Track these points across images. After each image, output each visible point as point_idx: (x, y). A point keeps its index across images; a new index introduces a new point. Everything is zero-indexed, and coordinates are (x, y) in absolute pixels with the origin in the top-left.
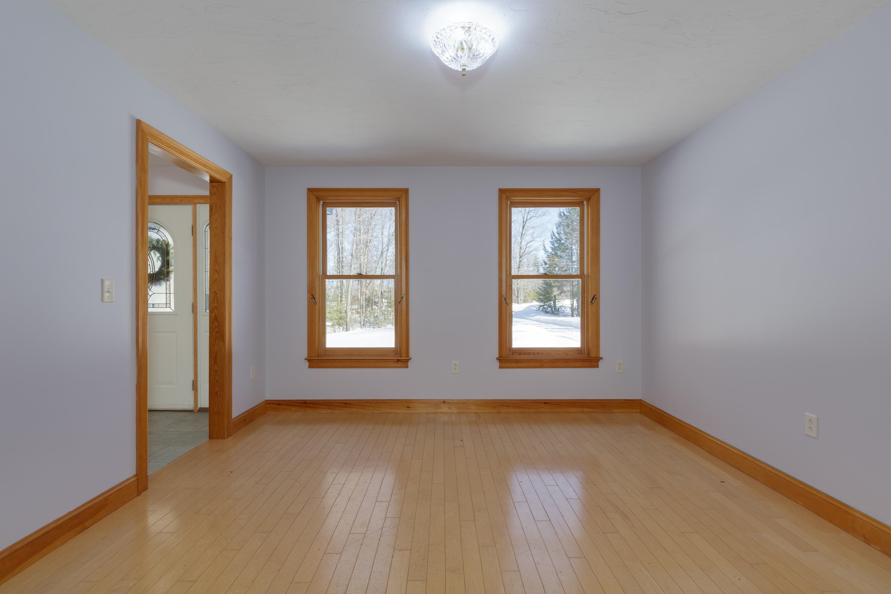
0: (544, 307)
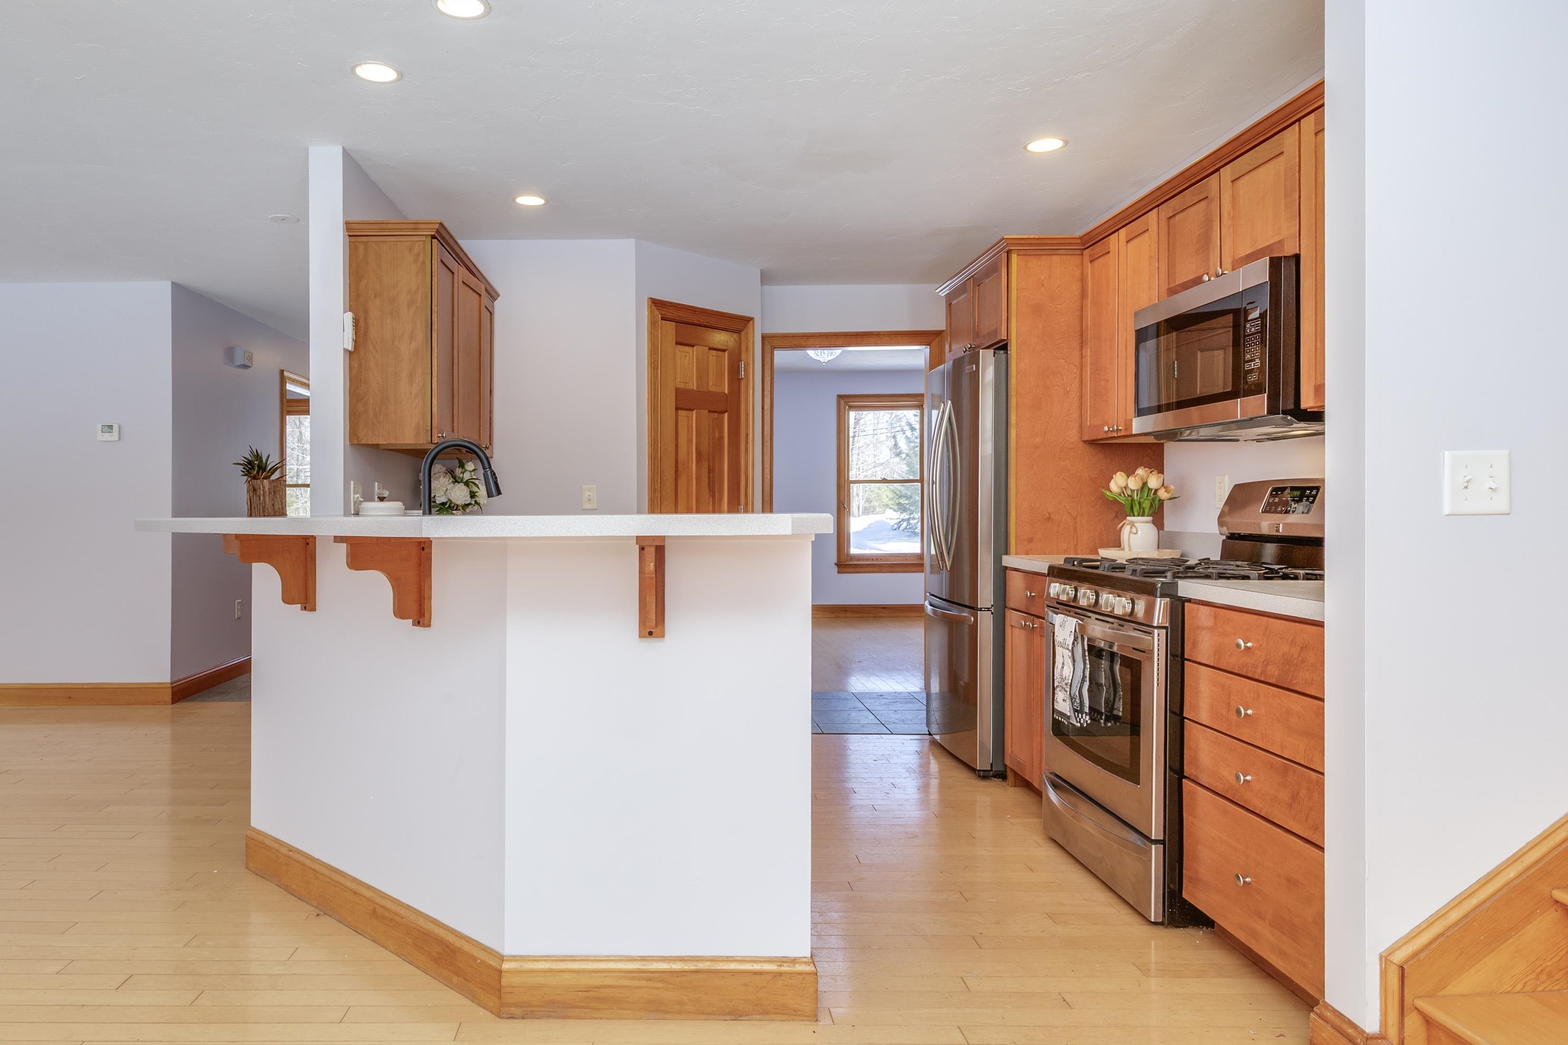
0: (910, 524)
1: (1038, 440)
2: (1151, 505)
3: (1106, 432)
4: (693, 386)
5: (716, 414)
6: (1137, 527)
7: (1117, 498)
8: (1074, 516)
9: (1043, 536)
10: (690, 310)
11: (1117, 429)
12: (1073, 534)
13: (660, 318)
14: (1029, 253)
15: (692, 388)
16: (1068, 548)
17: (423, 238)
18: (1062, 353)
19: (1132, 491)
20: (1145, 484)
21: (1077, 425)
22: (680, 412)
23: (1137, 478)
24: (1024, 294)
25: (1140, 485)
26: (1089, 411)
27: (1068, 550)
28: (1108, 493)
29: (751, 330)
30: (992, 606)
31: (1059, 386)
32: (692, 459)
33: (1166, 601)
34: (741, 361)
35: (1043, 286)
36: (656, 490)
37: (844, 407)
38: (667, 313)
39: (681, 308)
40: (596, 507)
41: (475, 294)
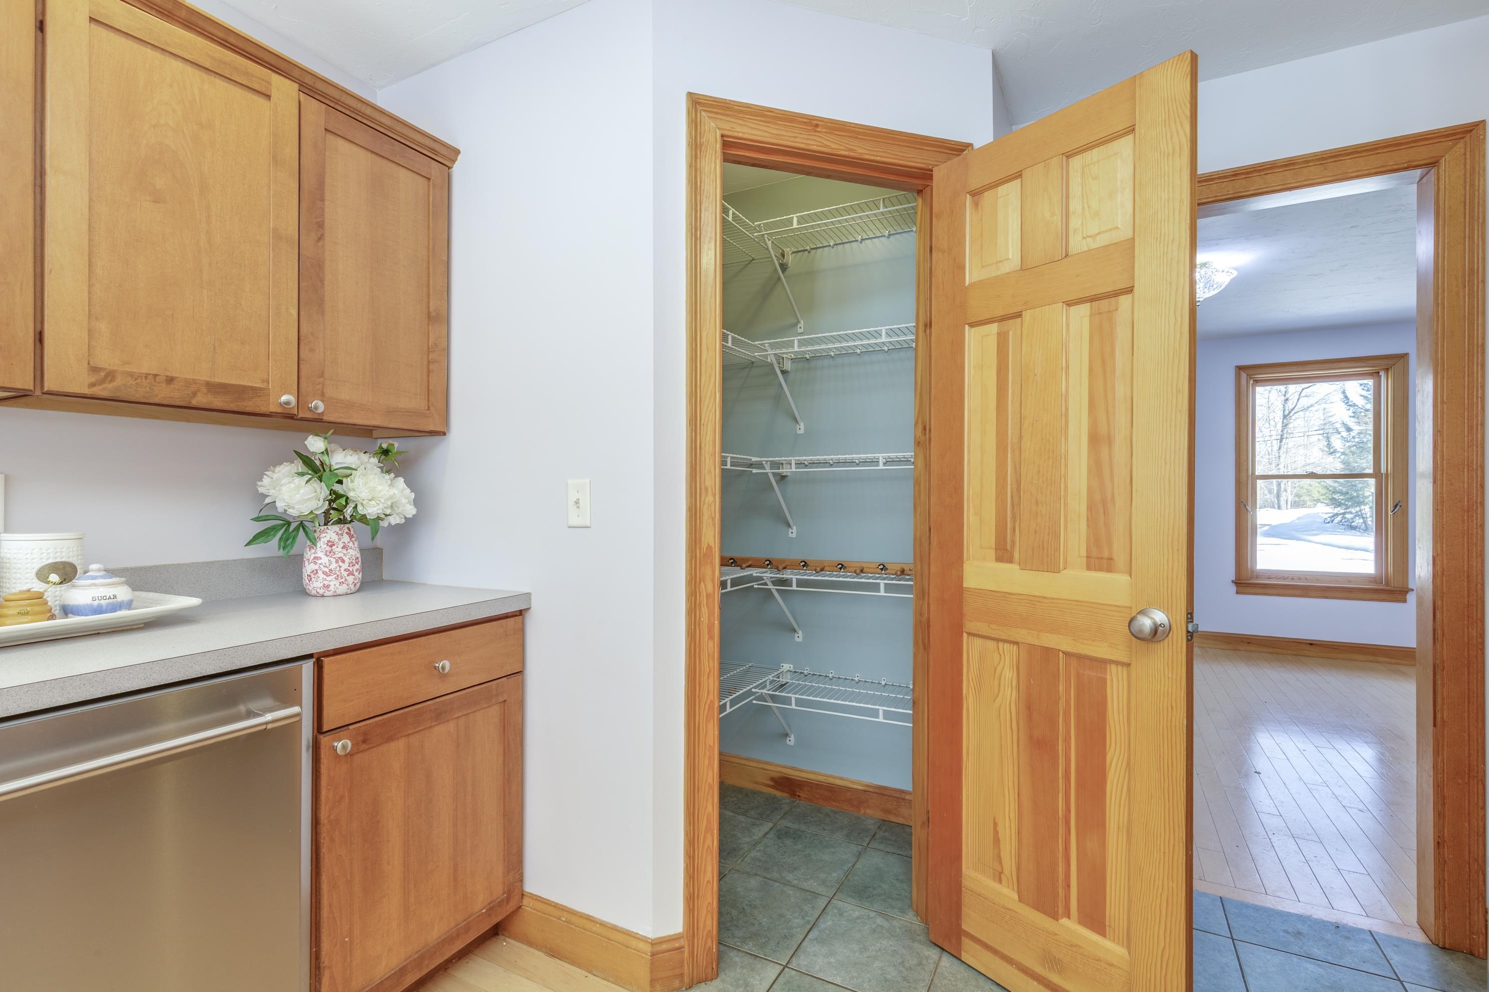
0: (1345, 518)
36: (706, 489)
37: (1248, 383)
38: (738, 128)
39: (776, 118)
40: (589, 525)
41: (226, 85)
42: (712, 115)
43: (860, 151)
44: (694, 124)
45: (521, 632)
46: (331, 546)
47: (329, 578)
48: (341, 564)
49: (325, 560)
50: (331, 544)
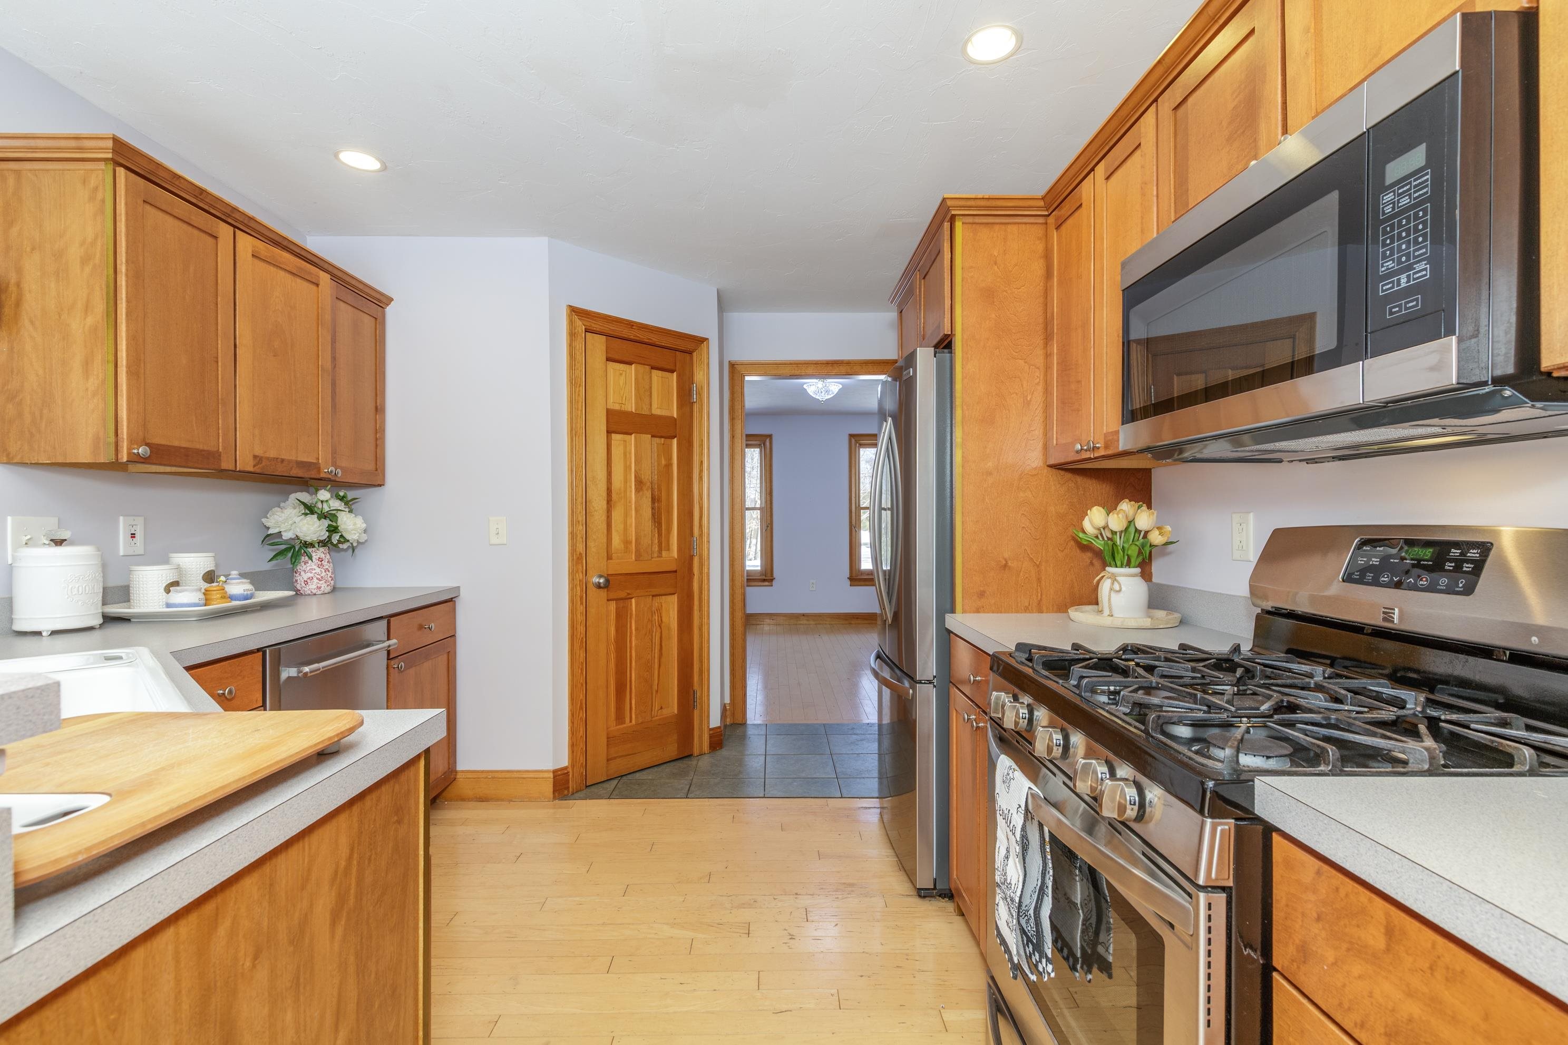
1: (990, 464)
2: (1140, 553)
3: (1077, 452)
4: (631, 407)
5: (663, 439)
6: (1120, 582)
7: (1093, 542)
8: (1038, 563)
9: (998, 589)
10: (625, 324)
11: (1094, 447)
12: (1035, 586)
13: (584, 331)
14: (977, 220)
15: (630, 410)
16: (1029, 604)
17: (102, 165)
18: (1020, 351)
19: (1114, 533)
20: (1131, 522)
21: (1041, 445)
22: (614, 436)
23: (1120, 516)
24: (972, 274)
25: (1125, 524)
26: (1055, 426)
27: (1030, 607)
28: (1081, 535)
29: (705, 350)
30: (935, 677)
31: (1017, 394)
32: (631, 487)
33: (1227, 827)
34: (693, 384)
35: (996, 263)
36: (579, 522)
37: (856, 445)
38: (593, 325)
39: (613, 321)
40: (505, 542)
41: (302, 281)
42: (580, 317)
43: (654, 340)
44: (571, 322)
45: (454, 610)
46: (321, 561)
47: (321, 582)
48: (327, 572)
49: (318, 570)
50: (321, 560)
